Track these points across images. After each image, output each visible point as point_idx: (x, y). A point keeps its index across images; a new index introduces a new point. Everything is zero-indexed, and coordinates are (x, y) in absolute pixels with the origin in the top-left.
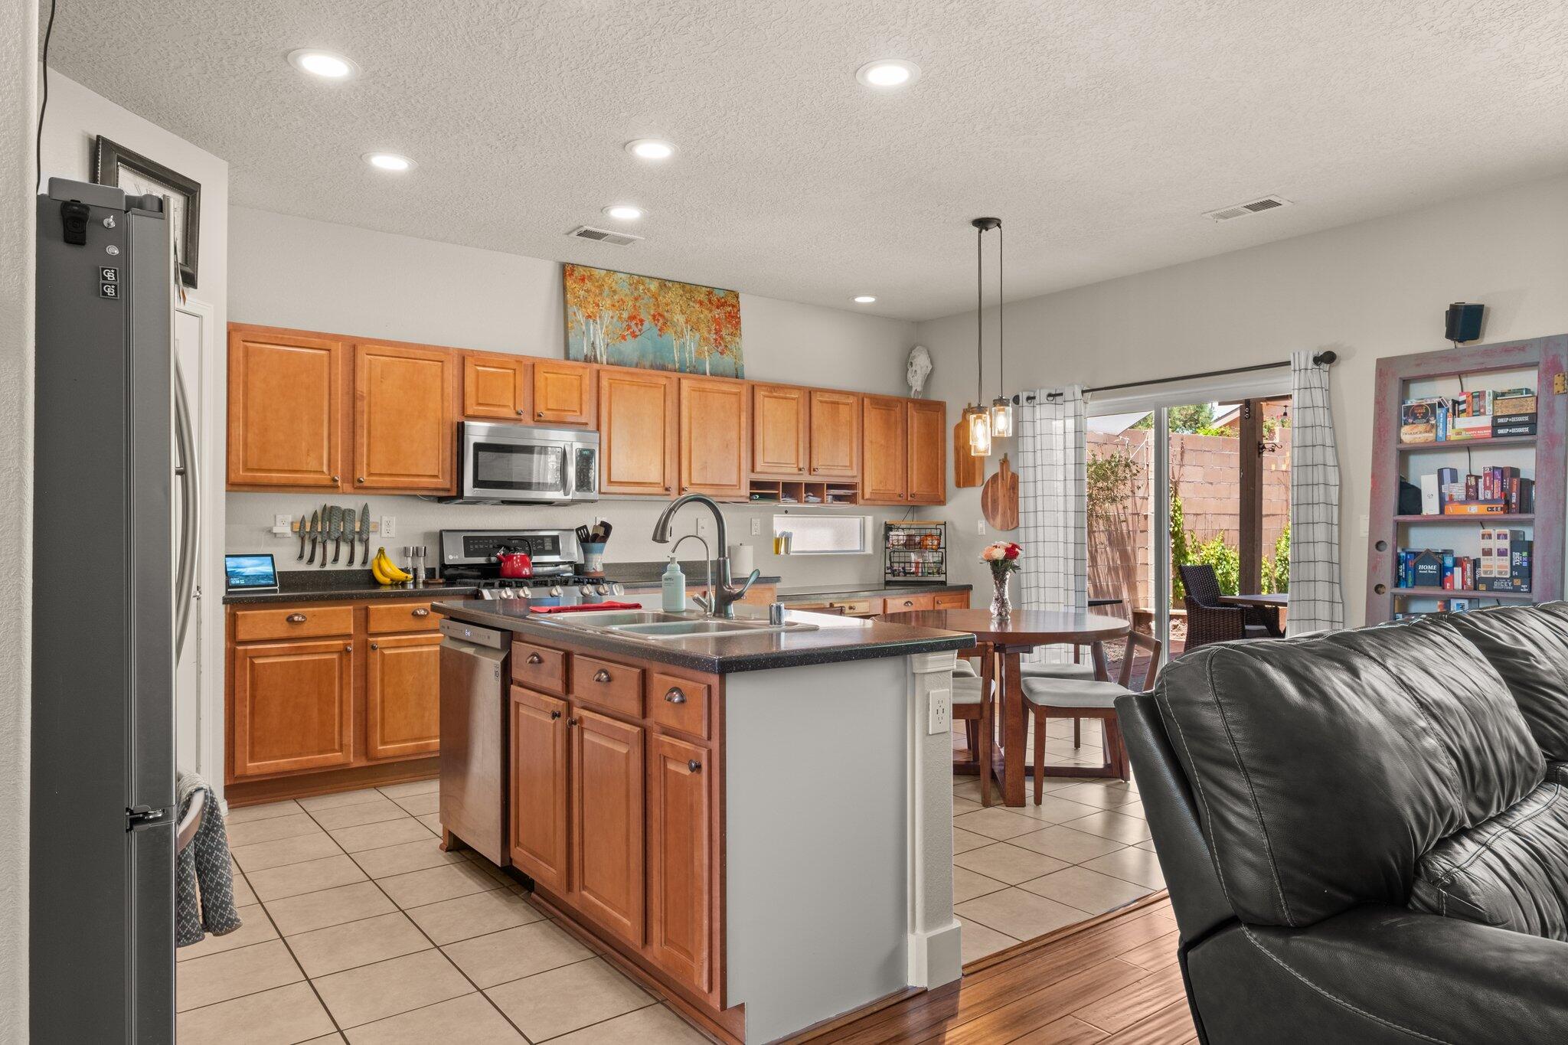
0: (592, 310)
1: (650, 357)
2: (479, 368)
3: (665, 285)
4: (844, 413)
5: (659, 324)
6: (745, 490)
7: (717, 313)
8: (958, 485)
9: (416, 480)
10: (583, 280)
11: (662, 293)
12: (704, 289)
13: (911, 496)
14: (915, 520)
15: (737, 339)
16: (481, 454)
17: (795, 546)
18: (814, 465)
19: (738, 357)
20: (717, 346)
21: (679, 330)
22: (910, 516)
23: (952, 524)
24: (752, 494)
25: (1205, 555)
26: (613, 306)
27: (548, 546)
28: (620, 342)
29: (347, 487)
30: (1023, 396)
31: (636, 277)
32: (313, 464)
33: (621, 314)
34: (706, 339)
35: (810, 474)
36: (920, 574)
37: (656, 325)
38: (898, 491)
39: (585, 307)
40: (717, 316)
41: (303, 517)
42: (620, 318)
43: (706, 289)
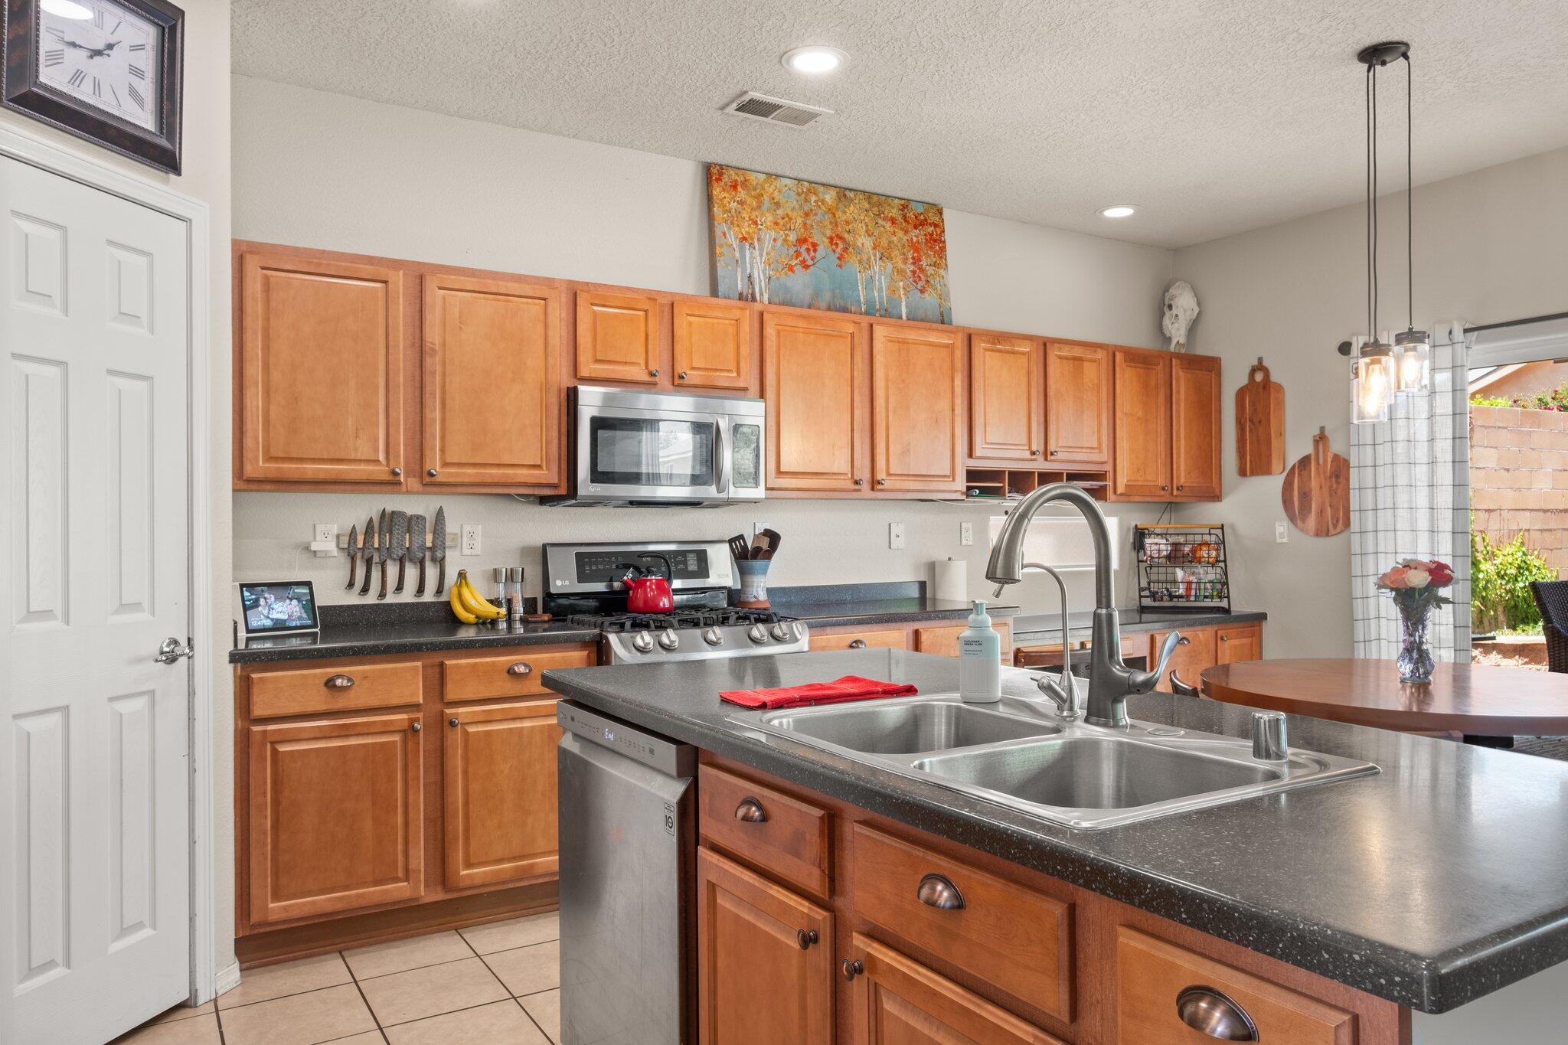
0: (747, 229)
1: (827, 296)
2: (596, 308)
3: (845, 195)
4: (1090, 372)
5: (838, 250)
6: (961, 484)
7: (915, 235)
8: (1242, 473)
9: (510, 471)
10: (734, 187)
11: (841, 205)
12: (896, 201)
13: (1178, 489)
14: (1172, 521)
15: (942, 272)
16: (600, 432)
18: (1052, 447)
19: (944, 296)
20: (915, 282)
21: (865, 258)
22: (1166, 516)
23: (1233, 527)
24: (969, 488)
25: (1501, 564)
26: (776, 223)
27: (692, 566)
28: (786, 274)
29: (413, 483)
30: (1357, 343)
31: (805, 183)
32: (363, 450)
33: (787, 235)
34: (901, 272)
35: (1046, 459)
36: (1192, 598)
37: (834, 251)
38: (1162, 481)
39: (738, 226)
40: (915, 239)
41: (354, 527)
42: (785, 240)
43: (900, 201)
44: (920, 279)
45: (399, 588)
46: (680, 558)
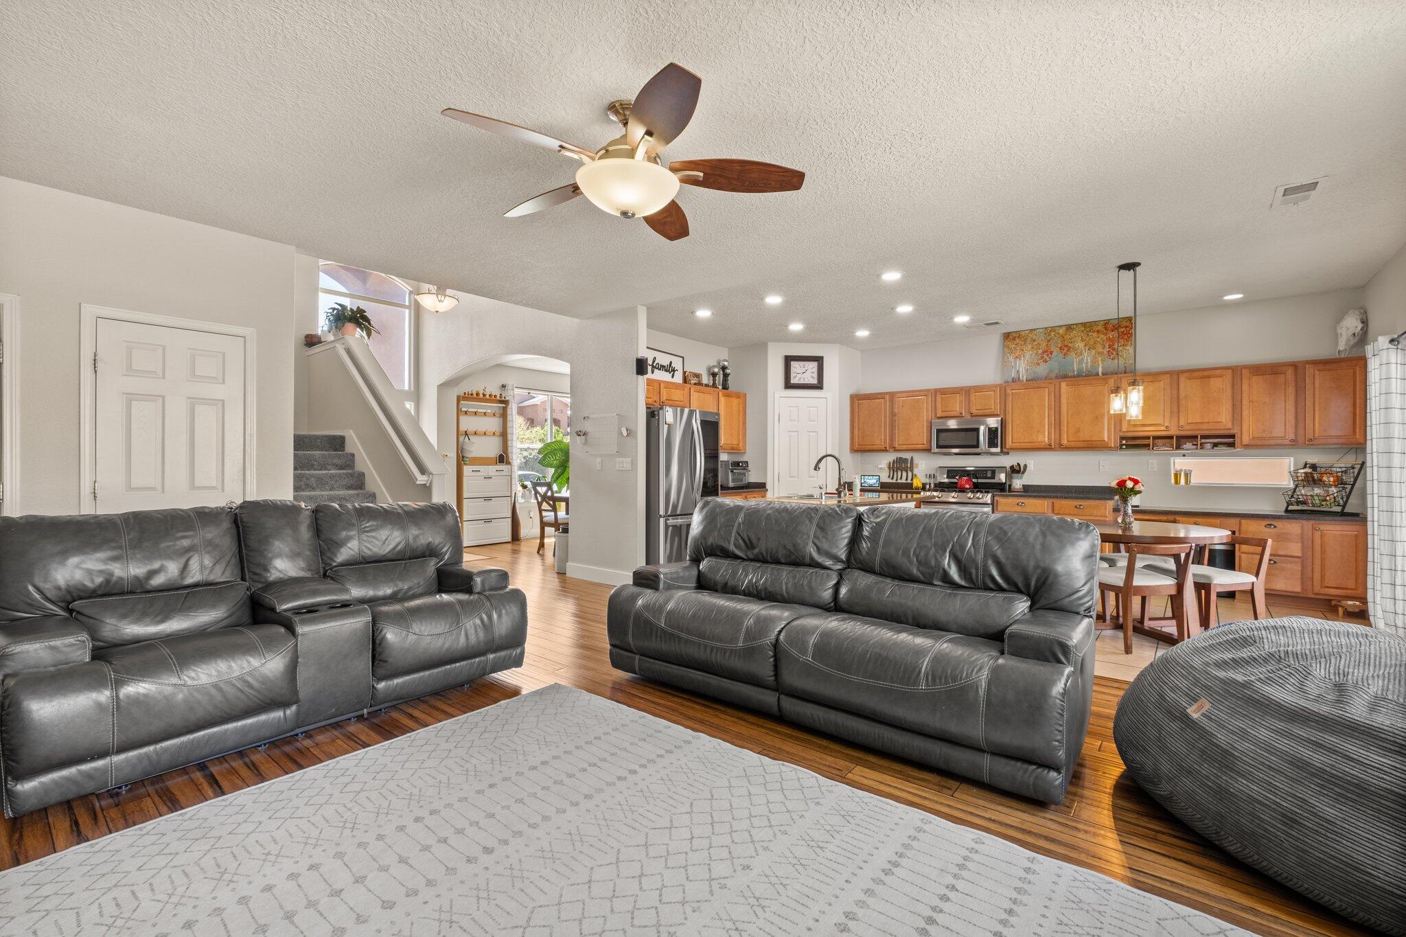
0: (1019, 353)
1: (1056, 371)
2: (942, 396)
3: (1071, 328)
4: (1216, 383)
5: (1065, 351)
6: (1115, 443)
7: (1111, 335)
9: (916, 446)
10: (1017, 338)
11: (1068, 333)
13: (1310, 441)
15: (1128, 348)
16: (940, 434)
17: (1194, 480)
18: (1182, 424)
19: (1131, 359)
20: (1109, 355)
21: (1079, 351)
24: (1121, 445)
26: (1033, 348)
27: (989, 475)
28: (1036, 367)
29: (891, 450)
31: (1050, 328)
32: (878, 442)
34: (1100, 353)
35: (1180, 429)
37: (1062, 352)
38: (1290, 437)
39: (1015, 353)
40: (1111, 337)
41: (890, 461)
42: (1037, 353)
43: (1103, 321)
44: (1113, 352)
45: (901, 478)
46: (984, 472)
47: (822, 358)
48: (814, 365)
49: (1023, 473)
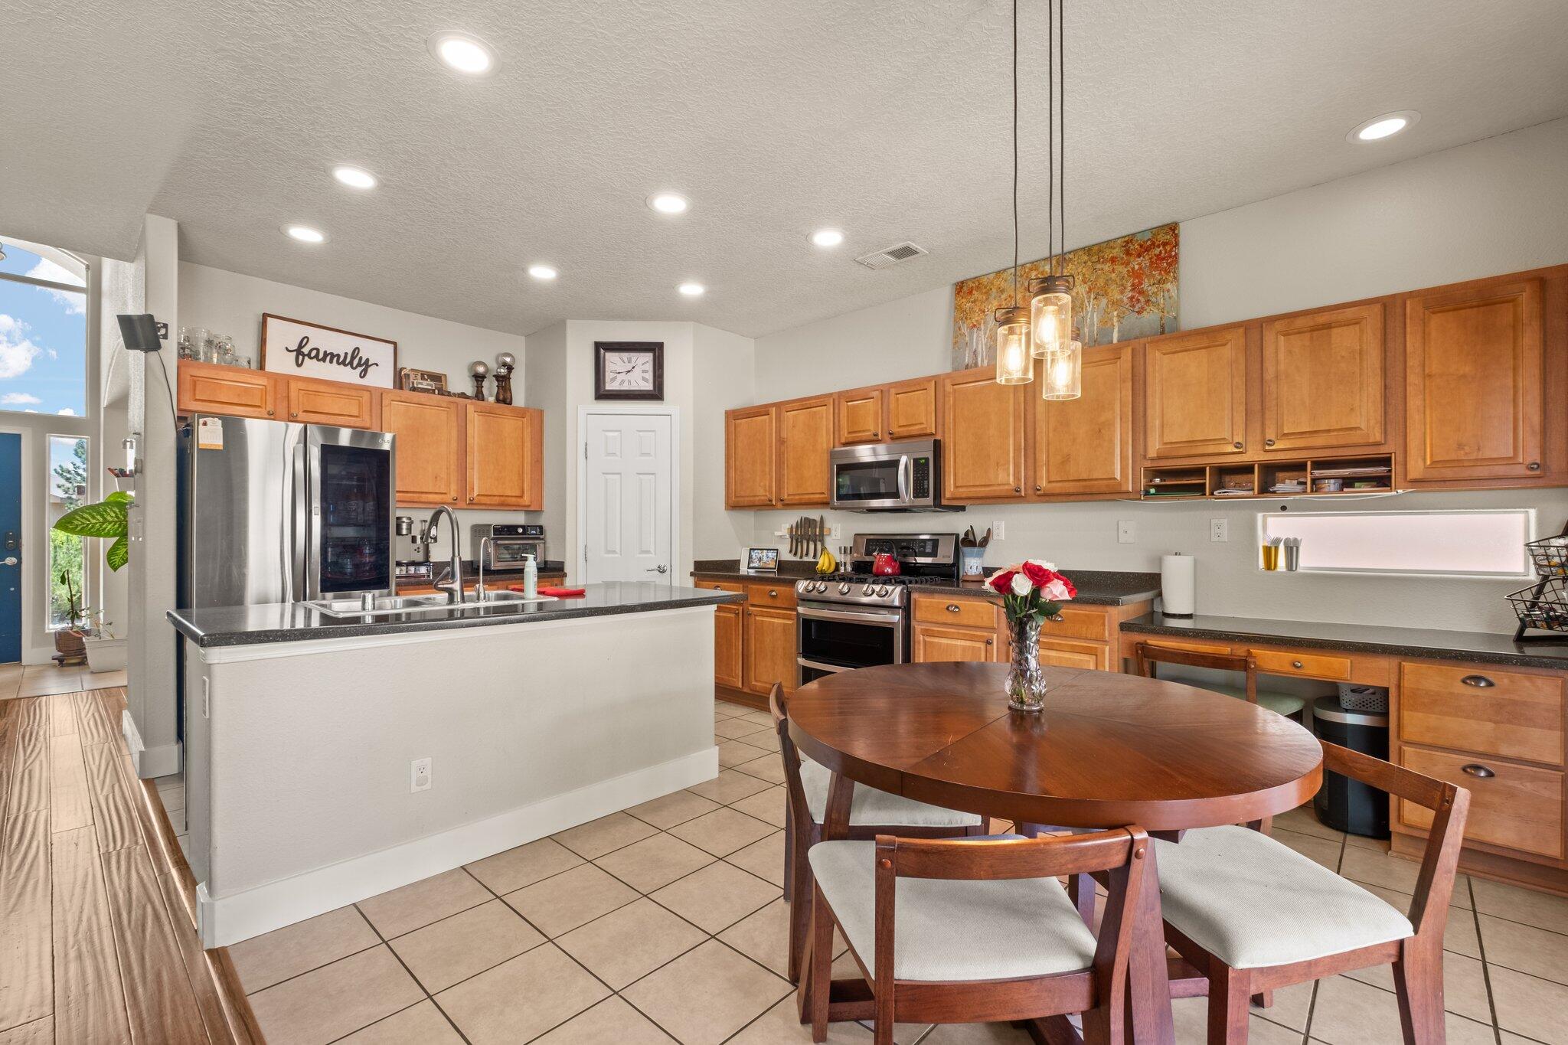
0: (977, 318)
2: (849, 404)
3: (1064, 259)
4: (1345, 338)
6: (1132, 485)
7: (1137, 263)
10: (972, 292)
12: (1120, 241)
15: (1168, 286)
16: (842, 473)
18: (1270, 435)
19: (1169, 308)
20: (1133, 306)
24: (1148, 487)
27: (926, 549)
31: (1028, 265)
32: (761, 491)
34: (1116, 304)
35: (1267, 449)
38: (1527, 458)
39: (970, 318)
40: (1137, 267)
41: (792, 525)
43: (1123, 240)
44: (1138, 301)
45: (807, 555)
46: (922, 544)
47: (660, 346)
48: (648, 357)
49: (985, 542)
